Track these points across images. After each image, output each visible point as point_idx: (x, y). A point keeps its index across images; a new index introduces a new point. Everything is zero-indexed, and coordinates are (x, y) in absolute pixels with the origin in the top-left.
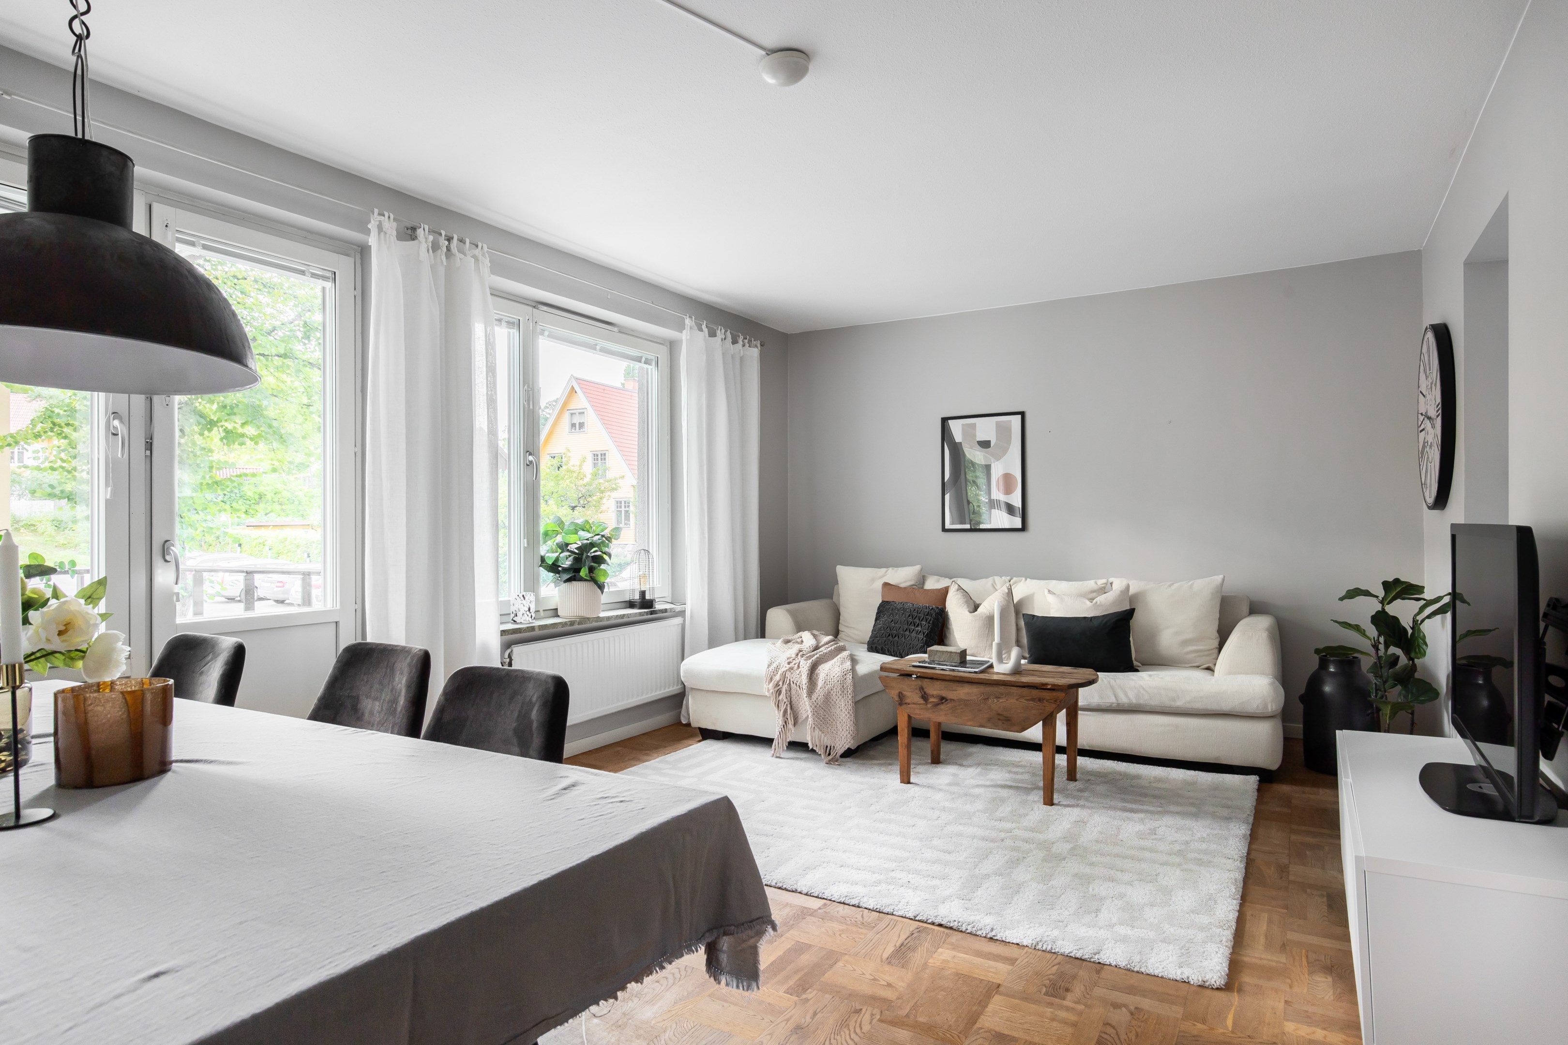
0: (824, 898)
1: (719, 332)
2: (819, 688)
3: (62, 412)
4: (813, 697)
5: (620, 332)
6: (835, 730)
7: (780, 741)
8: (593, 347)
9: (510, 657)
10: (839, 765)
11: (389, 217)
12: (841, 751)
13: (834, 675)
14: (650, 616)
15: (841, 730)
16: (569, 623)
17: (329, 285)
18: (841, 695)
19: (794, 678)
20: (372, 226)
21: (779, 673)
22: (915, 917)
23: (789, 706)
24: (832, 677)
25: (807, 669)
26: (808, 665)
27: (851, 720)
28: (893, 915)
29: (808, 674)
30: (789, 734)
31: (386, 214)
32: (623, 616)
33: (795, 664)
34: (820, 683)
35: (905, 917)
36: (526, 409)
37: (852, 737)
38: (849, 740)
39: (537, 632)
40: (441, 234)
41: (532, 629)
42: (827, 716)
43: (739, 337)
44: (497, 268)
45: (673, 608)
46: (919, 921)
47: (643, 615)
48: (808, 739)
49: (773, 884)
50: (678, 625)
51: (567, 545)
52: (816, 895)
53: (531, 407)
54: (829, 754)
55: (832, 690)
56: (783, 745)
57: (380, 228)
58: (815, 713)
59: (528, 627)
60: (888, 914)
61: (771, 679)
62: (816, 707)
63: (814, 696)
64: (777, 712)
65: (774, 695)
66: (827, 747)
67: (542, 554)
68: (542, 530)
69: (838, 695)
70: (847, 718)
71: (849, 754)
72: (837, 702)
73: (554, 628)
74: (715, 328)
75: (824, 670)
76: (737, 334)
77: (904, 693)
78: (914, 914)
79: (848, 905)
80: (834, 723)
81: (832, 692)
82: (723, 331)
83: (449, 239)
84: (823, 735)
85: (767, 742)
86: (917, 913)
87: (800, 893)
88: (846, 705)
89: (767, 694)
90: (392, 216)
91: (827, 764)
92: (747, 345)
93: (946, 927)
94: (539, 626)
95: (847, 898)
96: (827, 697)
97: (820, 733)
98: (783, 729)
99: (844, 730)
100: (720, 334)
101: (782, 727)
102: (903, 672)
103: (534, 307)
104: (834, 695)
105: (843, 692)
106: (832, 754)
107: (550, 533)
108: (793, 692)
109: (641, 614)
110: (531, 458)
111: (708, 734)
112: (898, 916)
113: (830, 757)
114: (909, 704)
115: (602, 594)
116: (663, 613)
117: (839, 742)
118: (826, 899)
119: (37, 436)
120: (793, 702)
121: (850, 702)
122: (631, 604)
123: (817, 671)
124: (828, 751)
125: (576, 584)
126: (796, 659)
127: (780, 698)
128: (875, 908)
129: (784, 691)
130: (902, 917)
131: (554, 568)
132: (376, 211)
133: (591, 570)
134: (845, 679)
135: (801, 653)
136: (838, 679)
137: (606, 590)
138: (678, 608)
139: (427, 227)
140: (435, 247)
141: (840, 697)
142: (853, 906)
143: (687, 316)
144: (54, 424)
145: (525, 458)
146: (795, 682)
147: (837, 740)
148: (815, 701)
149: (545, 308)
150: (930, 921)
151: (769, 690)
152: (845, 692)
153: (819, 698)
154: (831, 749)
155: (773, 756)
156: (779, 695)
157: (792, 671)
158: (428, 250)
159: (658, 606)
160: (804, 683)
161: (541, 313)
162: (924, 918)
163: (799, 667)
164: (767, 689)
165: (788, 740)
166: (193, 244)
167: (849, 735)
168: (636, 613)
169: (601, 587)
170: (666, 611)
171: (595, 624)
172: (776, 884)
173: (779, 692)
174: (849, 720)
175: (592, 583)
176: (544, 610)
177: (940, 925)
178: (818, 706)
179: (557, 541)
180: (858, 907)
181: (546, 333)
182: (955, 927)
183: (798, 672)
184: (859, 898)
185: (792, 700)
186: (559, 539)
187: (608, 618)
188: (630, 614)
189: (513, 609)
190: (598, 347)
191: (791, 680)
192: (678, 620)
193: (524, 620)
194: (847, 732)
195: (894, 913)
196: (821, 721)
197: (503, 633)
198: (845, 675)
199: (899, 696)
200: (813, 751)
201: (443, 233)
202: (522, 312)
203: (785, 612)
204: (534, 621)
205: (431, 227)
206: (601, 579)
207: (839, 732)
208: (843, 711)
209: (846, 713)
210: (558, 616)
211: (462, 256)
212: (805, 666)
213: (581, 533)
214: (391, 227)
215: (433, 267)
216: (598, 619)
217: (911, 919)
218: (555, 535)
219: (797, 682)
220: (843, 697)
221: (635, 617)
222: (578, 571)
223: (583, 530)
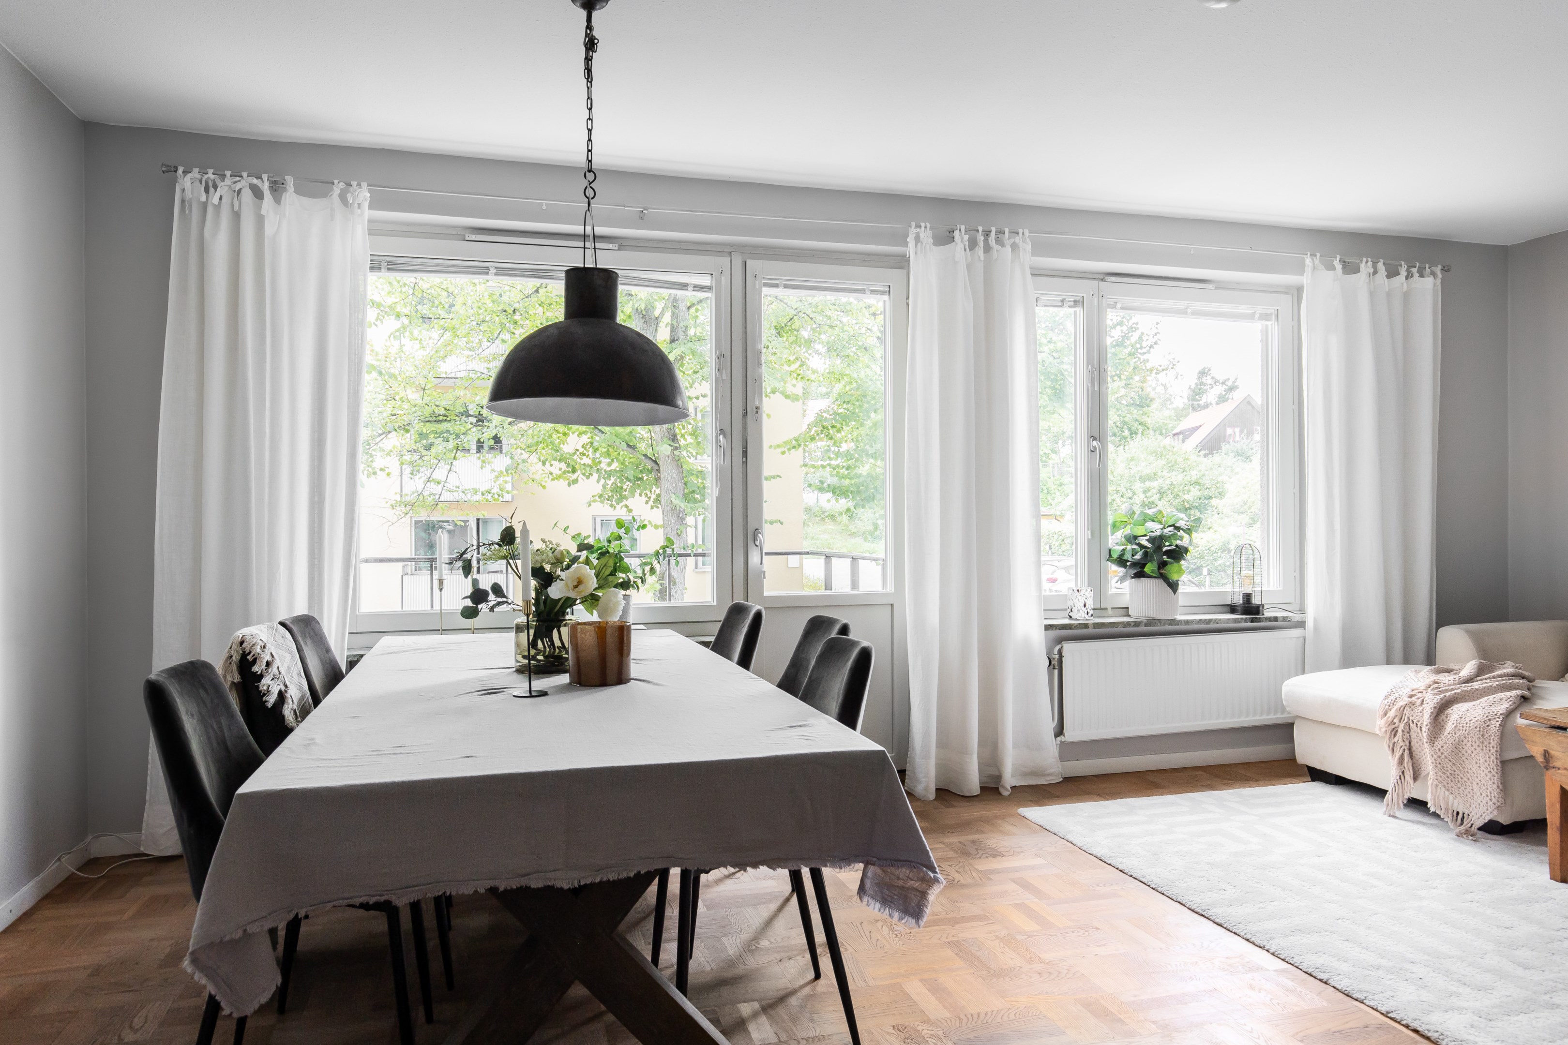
0: (1290, 964)
1: (1362, 266)
2: (1446, 733)
3: (828, 416)
4: (1436, 743)
5: (1217, 288)
6: (1469, 792)
7: (1395, 795)
8: (1184, 312)
9: (1060, 652)
10: (1475, 841)
11: (926, 227)
12: (1480, 823)
13: (1472, 718)
14: (1249, 625)
15: (1478, 794)
16: (1133, 624)
17: (886, 298)
18: (1479, 746)
19: (1415, 715)
20: (911, 240)
21: (1396, 707)
22: (1388, 1013)
23: (1407, 752)
24: (1467, 721)
25: (1432, 706)
26: (1435, 701)
27: (1494, 783)
28: (1363, 1003)
29: (1432, 713)
30: (1407, 789)
31: (923, 225)
32: (1209, 621)
33: (1419, 698)
34: (1449, 727)
35: (1376, 1010)
36: (1090, 392)
37: (1495, 806)
38: (1490, 810)
39: (1091, 631)
40: (978, 231)
41: (1086, 626)
42: (1457, 772)
43: (1401, 266)
44: (1039, 249)
45: (1287, 617)
46: (1391, 1018)
47: (1239, 622)
48: (1428, 798)
49: (1242, 934)
50: (1298, 638)
51: (1136, 537)
52: (1283, 958)
53: (1096, 388)
54: (1462, 824)
55: (1465, 737)
56: (1398, 801)
57: (917, 239)
58: (1439, 765)
59: (1079, 624)
60: (1357, 1000)
61: (1385, 714)
62: (1439, 757)
63: (1438, 744)
64: (1390, 757)
65: (1388, 734)
66: (1458, 813)
67: (1110, 546)
68: (1111, 519)
69: (1475, 746)
70: (1487, 778)
71: (1492, 829)
72: (1473, 756)
73: (1113, 627)
74: (1358, 262)
75: (1456, 712)
76: (1397, 263)
77: (1552, 752)
78: (1388, 1009)
79: (1315, 978)
80: (1469, 783)
81: (1465, 741)
82: (1370, 263)
83: (987, 234)
84: (1451, 797)
85: (1379, 793)
86: (1393, 1009)
87: (1267, 951)
88: (1486, 761)
89: (1378, 732)
90: (928, 225)
91: (1458, 836)
92: (1416, 275)
93: (1423, 1036)
94: (1094, 623)
95: (1317, 970)
96: (1457, 747)
97: (1447, 793)
98: (1399, 781)
99: (1483, 794)
100: (1366, 267)
101: (1398, 777)
102: (1553, 723)
103: (1102, 280)
104: (1469, 744)
105: (1483, 743)
106: (1465, 823)
107: (1118, 524)
108: (1413, 735)
109: (1235, 621)
110: (1095, 443)
111: (1317, 775)
112: (1368, 1006)
113: (1463, 828)
114: (1559, 769)
115: (1175, 593)
116: (1270, 621)
117: (1475, 810)
118: (1293, 965)
119: (813, 439)
120: (1414, 748)
121: (1493, 758)
122: (1232, 609)
123: (1449, 711)
124: (1459, 817)
125: (1144, 580)
126: (1424, 692)
127: (1396, 740)
128: (1344, 990)
129: (1400, 733)
130: (1373, 1008)
131: (1121, 561)
132: (913, 224)
133: (1163, 565)
134: (1488, 726)
135: (1436, 685)
136: (1477, 724)
137: (1181, 589)
138: (1296, 617)
139: (963, 227)
140: (973, 244)
141: (1478, 749)
142: (1320, 980)
143: (1307, 254)
144: (824, 427)
145: (1089, 444)
146: (1415, 721)
147: (1473, 806)
148: (1439, 750)
149: (1114, 279)
150: (1404, 1022)
151: (1380, 729)
152: (1486, 743)
153: (1445, 747)
154: (1463, 817)
155: (1385, 814)
156: (1395, 735)
157: (1413, 707)
158: (965, 250)
159: (1267, 614)
160: (1425, 723)
161: (1110, 287)
162: (1398, 1018)
163: (1422, 703)
164: (1380, 725)
165: (1407, 797)
166: (777, 286)
167: (1490, 803)
168: (1229, 619)
169: (1173, 586)
170: (1276, 619)
171: (1168, 628)
172: (1245, 934)
173: (1395, 732)
174: (1491, 782)
175: (1160, 582)
176: (1112, 608)
177: (1416, 1031)
178: (1443, 757)
179: (1125, 533)
180: (1326, 983)
181: (1119, 305)
182: (1432, 1038)
183: (1420, 709)
184: (1331, 974)
185: (1412, 744)
186: (1128, 531)
187: (1187, 622)
188: (1220, 620)
189: (1070, 603)
190: (1189, 311)
191: (1411, 718)
192: (1296, 632)
193: (1080, 616)
194: (1488, 799)
195: (1364, 1001)
196: (1448, 777)
197: (1048, 627)
198: (1490, 720)
199: (1545, 756)
200: (1436, 815)
201: (980, 229)
202: (1086, 288)
203: (1463, 633)
204: (1092, 618)
205: (967, 227)
206: (1174, 577)
207: (1475, 797)
208: (1482, 768)
209: (1486, 772)
210: (1129, 616)
211: (999, 247)
212: (1431, 701)
213: (1150, 525)
214: (926, 235)
215: (969, 267)
216: (1174, 622)
217: (1382, 1014)
218: (1123, 527)
219: (1419, 721)
220: (1482, 750)
221: (1227, 623)
222: (1144, 565)
223: (1154, 521)
